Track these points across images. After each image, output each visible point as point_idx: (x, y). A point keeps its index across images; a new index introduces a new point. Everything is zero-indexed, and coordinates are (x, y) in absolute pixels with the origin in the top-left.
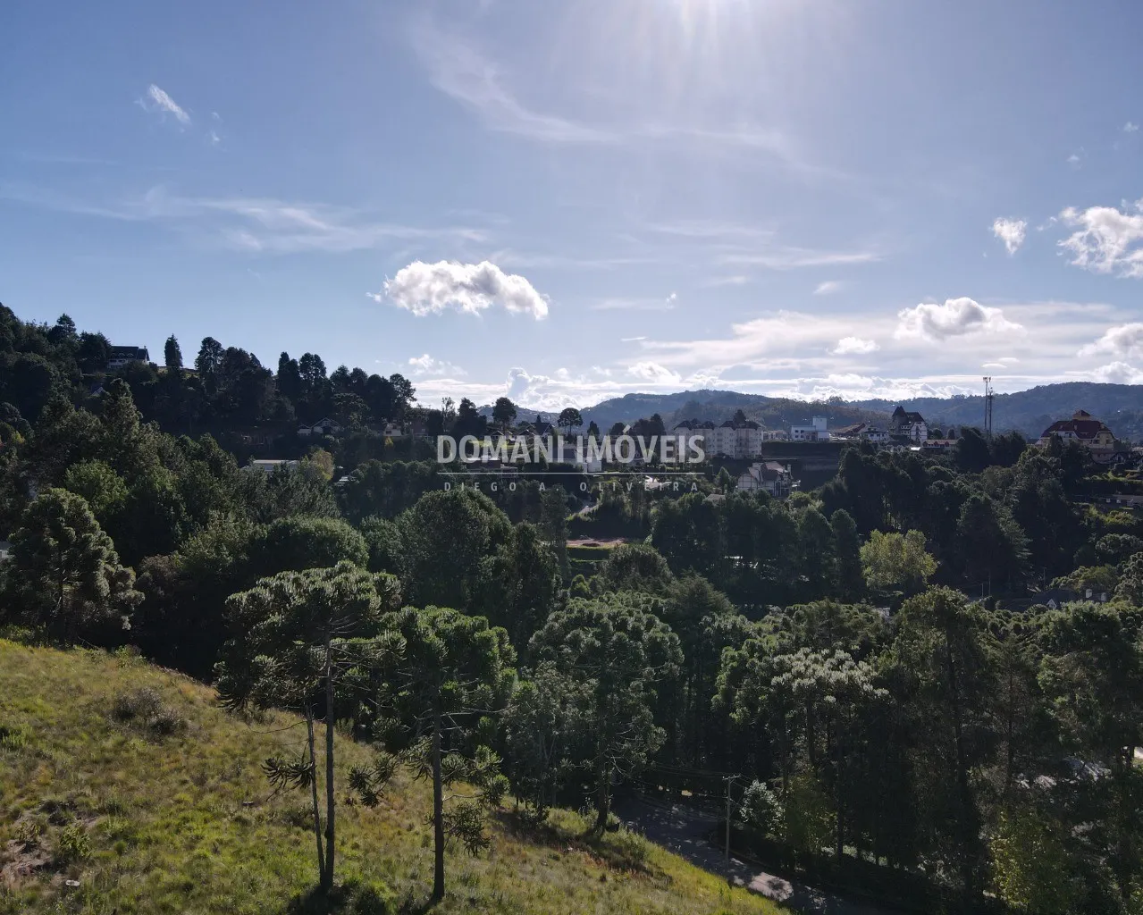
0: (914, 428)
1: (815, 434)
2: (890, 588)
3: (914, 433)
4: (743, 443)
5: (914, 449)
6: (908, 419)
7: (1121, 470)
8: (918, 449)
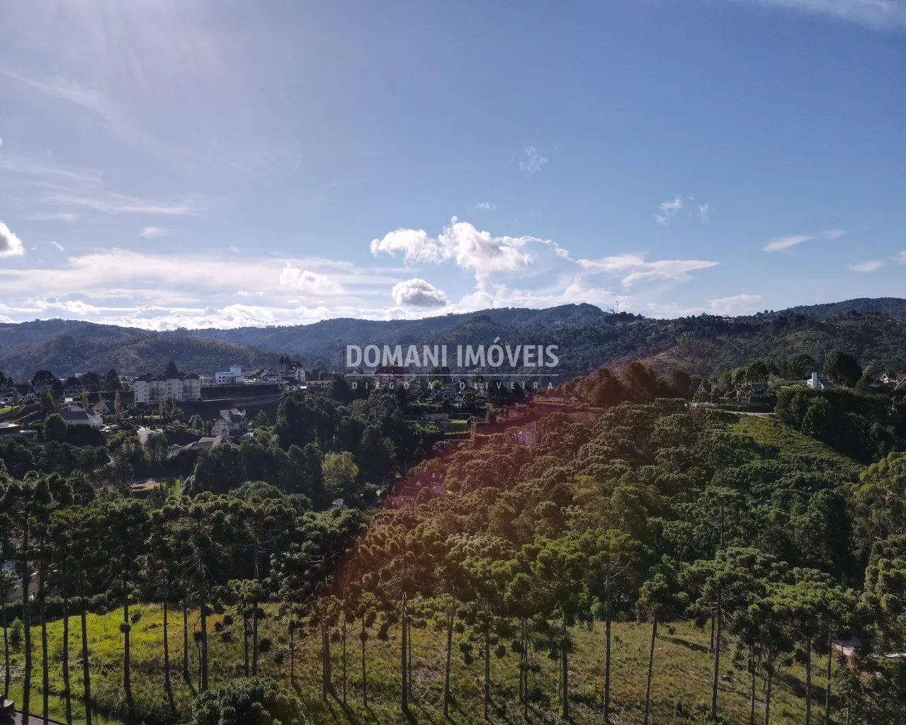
0: (297, 371)
1: (233, 379)
2: (335, 487)
3: (297, 375)
4: (187, 390)
5: (302, 387)
6: (293, 366)
7: (423, 399)
8: (305, 387)
